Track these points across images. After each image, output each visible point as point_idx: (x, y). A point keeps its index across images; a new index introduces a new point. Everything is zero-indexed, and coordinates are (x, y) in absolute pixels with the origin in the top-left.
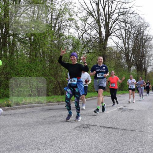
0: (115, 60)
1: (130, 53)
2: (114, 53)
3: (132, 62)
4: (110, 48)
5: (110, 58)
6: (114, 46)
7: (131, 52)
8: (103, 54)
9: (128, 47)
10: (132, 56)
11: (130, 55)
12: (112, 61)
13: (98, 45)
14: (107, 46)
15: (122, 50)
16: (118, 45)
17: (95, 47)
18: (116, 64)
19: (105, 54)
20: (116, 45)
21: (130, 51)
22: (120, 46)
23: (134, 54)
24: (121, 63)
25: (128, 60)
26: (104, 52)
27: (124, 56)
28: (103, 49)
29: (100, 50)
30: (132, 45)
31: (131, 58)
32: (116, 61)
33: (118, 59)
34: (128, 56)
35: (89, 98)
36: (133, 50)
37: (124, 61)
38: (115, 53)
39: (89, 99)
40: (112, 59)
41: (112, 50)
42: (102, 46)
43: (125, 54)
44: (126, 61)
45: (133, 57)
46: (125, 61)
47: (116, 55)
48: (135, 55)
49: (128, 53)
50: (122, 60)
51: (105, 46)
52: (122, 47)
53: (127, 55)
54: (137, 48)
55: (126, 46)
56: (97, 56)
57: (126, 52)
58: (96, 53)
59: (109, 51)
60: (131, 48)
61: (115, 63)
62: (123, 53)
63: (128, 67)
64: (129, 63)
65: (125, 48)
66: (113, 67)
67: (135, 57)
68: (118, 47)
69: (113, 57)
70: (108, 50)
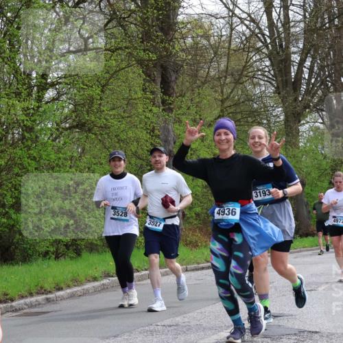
0: (222, 86)
1: (293, 49)
2: (215, 53)
3: (308, 92)
4: (197, 23)
5: (195, 76)
6: (215, 16)
7: (301, 46)
8: (160, 58)
9: (287, 16)
10: (308, 63)
11: (296, 58)
12: (207, 90)
13: (133, 12)
14: (180, 18)
15: (253, 33)
16: (237, 11)
17: (121, 22)
18: (228, 103)
19: (170, 55)
20: (224, 11)
21: (297, 40)
22: (244, 16)
23: (316, 51)
24: (249, 99)
25: (286, 84)
26: (166, 49)
27: (268, 63)
28: (162, 29)
29: (146, 37)
30: (305, 10)
31: (300, 71)
32: (227, 90)
33: (238, 82)
34: (287, 62)
35: (95, 279)
36: (308, 31)
37: (264, 89)
38: (221, 51)
39: (96, 284)
40: (203, 83)
41: (207, 36)
42: (152, 13)
43: (270, 56)
44: (278, 91)
45: (311, 69)
46: (271, 89)
47: (225, 60)
48: (322, 60)
49: (288, 47)
50: (255, 85)
51: (168, 16)
52: (253, 20)
53: (281, 61)
54: (331, 21)
55: (274, 14)
56: (128, 66)
57: (273, 41)
58: (123, 54)
59: (189, 41)
60: (302, 25)
61: (223, 101)
62: (258, 50)
63: (286, 120)
64: (291, 98)
65: (271, 24)
66: (209, 119)
67: (322, 68)
68: (235, 19)
69: (212, 73)
70: (184, 38)
